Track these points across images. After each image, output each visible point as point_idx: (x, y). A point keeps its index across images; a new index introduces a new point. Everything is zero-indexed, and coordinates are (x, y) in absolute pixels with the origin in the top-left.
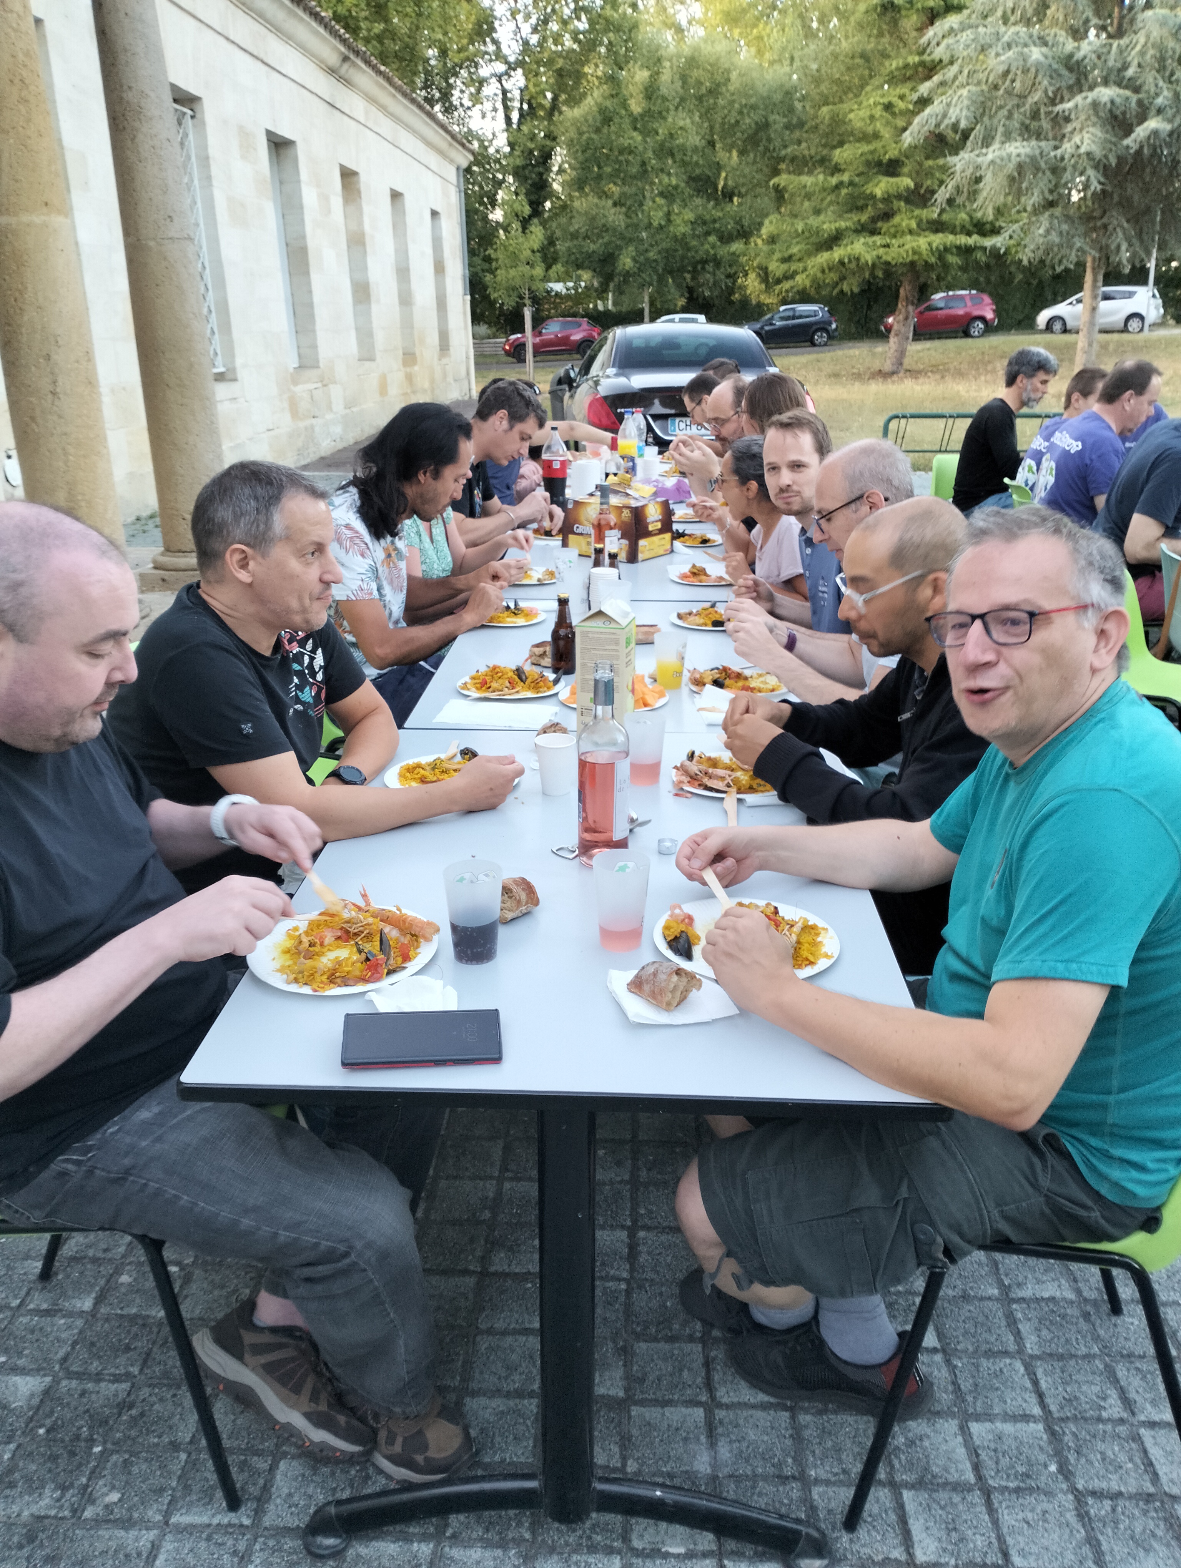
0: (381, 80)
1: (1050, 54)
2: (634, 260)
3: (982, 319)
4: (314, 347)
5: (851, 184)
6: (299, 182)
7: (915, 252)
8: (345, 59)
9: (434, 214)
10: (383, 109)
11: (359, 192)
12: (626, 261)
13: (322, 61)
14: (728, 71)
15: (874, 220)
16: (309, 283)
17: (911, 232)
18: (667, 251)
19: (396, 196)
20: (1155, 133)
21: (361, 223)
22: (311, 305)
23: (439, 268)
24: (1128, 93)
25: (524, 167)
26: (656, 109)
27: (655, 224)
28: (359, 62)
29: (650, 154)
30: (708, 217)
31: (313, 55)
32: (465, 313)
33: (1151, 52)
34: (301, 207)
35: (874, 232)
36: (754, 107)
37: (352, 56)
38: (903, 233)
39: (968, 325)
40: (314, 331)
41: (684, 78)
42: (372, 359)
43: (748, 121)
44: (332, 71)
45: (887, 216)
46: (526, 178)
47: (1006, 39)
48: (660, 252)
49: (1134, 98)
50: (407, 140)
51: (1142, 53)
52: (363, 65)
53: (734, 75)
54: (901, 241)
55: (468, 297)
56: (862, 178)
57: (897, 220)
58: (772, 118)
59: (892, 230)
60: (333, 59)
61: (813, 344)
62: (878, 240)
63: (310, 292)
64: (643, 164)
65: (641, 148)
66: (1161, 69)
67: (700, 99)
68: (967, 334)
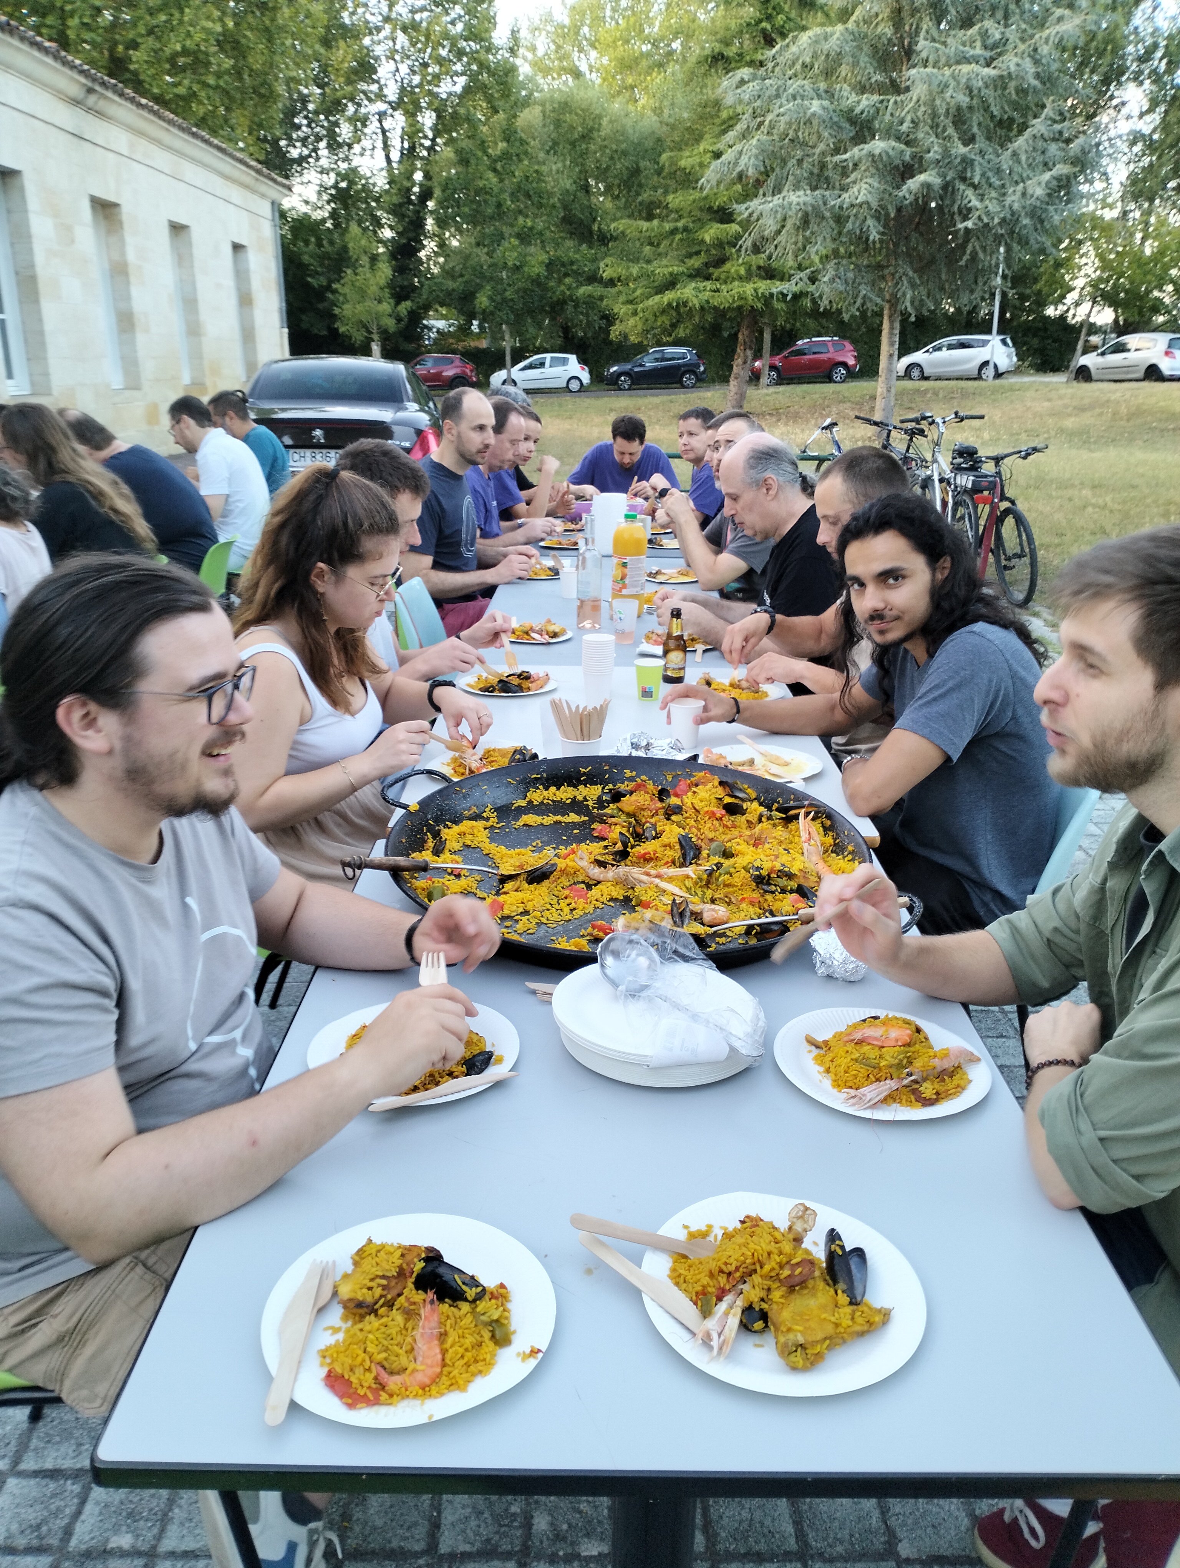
0: (145, 113)
1: (831, 107)
2: (490, 298)
3: (844, 365)
4: (46, 374)
5: (685, 229)
6: (26, 211)
7: (741, 298)
8: (90, 91)
9: (237, 248)
10: (158, 142)
11: (121, 223)
12: (483, 300)
13: (59, 92)
14: (600, 117)
15: (707, 265)
16: (39, 312)
17: (741, 278)
18: (525, 290)
19: (177, 229)
20: (927, 186)
21: (123, 254)
22: (41, 333)
23: (245, 300)
24: (903, 147)
25: (401, 205)
26: (513, 151)
27: (510, 264)
28: (110, 94)
29: (506, 195)
30: (565, 259)
31: (45, 85)
32: (282, 346)
33: (923, 109)
34: (30, 236)
35: (708, 278)
36: (625, 153)
37: (97, 88)
38: (734, 279)
39: (831, 371)
40: (45, 359)
41: (558, 124)
42: (137, 387)
43: (618, 166)
44: (76, 102)
45: (721, 261)
46: (403, 216)
47: (791, 91)
48: (517, 292)
49: (908, 151)
50: (191, 172)
51: (915, 110)
52: (117, 98)
53: (605, 121)
54: (730, 287)
55: (286, 330)
56: (698, 225)
57: (728, 266)
58: (643, 164)
59: (723, 276)
60: (75, 90)
61: (683, 387)
62: (708, 285)
63: (40, 320)
64: (499, 205)
65: (496, 190)
66: (934, 126)
67: (573, 144)
68: (829, 379)
